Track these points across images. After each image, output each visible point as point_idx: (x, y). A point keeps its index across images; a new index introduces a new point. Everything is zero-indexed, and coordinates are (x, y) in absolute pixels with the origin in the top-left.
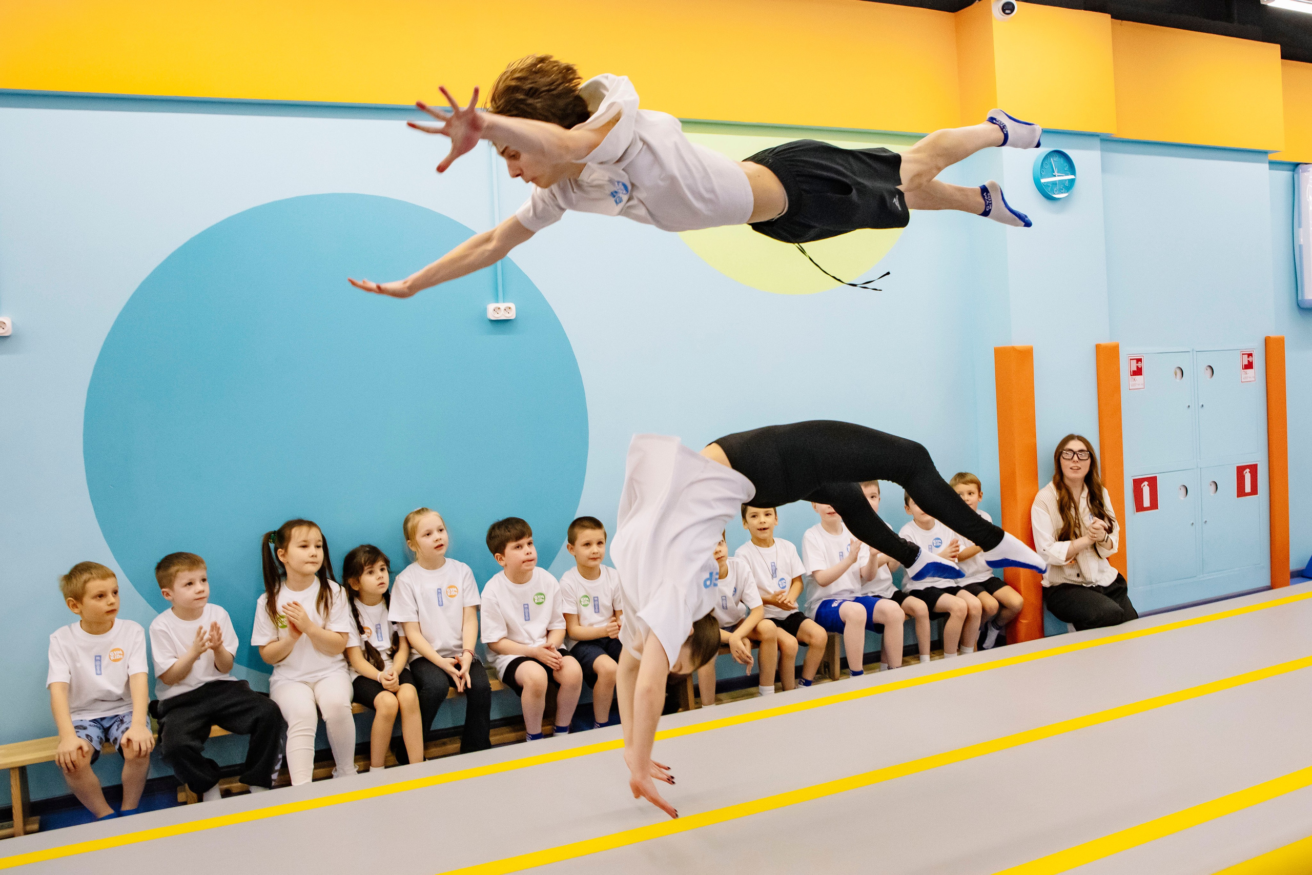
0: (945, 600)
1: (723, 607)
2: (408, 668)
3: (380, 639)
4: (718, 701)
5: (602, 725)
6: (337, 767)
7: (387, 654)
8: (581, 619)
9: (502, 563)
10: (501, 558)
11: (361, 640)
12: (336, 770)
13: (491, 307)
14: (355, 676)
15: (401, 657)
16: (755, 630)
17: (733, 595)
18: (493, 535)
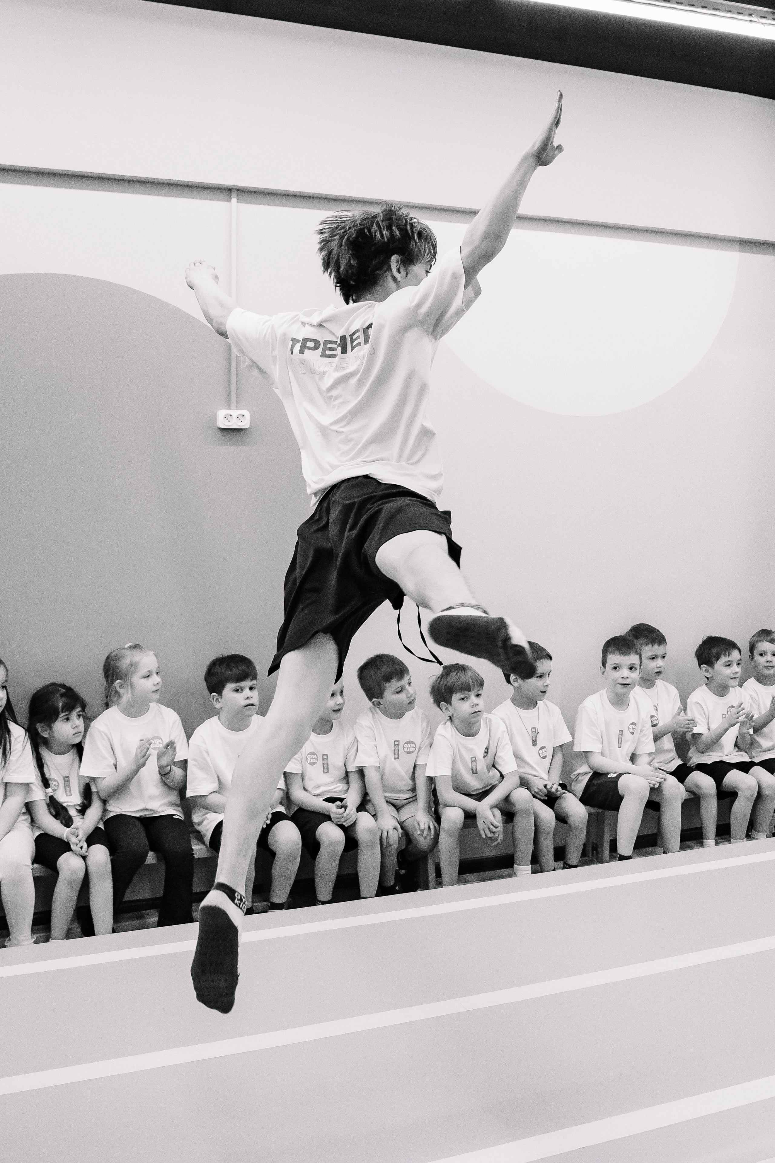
0: (733, 777)
1: (472, 770)
2: (101, 826)
3: (69, 793)
4: (461, 881)
5: (324, 903)
6: (11, 936)
7: (77, 809)
8: (306, 779)
9: (218, 705)
10: (217, 699)
11: (46, 794)
12: (10, 940)
13: (222, 413)
14: (37, 833)
15: (94, 812)
16: (507, 799)
17: (484, 757)
18: (212, 671)
